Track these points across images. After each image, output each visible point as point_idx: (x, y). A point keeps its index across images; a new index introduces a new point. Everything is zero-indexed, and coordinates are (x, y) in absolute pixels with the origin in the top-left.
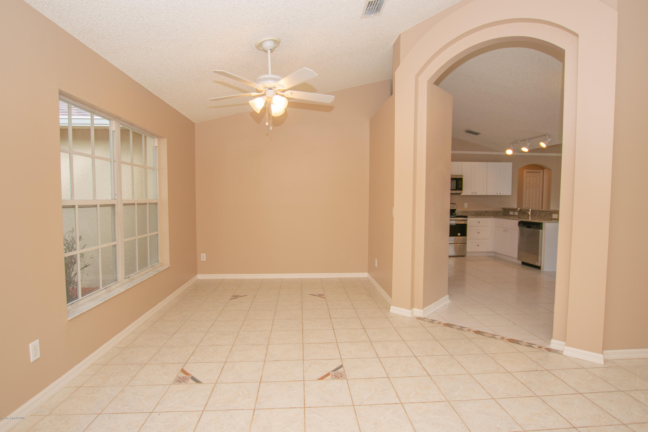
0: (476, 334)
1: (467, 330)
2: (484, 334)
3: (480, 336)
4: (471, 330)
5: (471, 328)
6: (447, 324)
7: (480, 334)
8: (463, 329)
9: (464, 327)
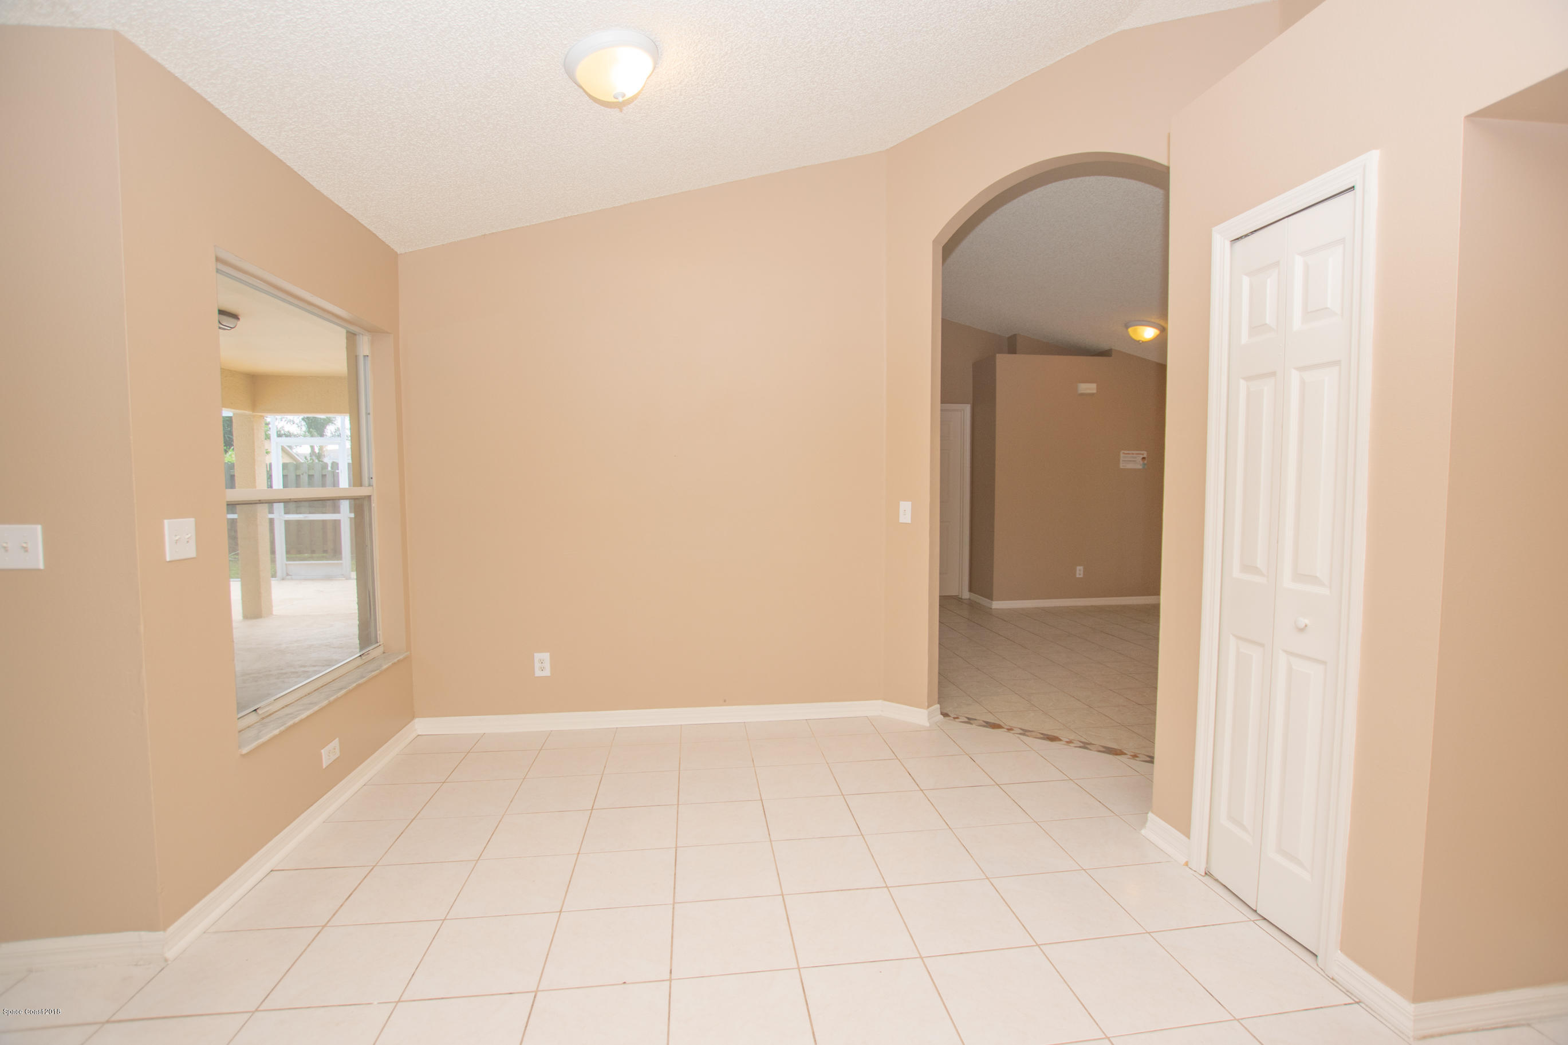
0: (1055, 735)
1: (1073, 743)
2: (1042, 736)
3: (1049, 733)
4: (1065, 743)
5: (1066, 746)
6: (1117, 754)
7: (1048, 735)
8: (1081, 745)
9: (1080, 747)
